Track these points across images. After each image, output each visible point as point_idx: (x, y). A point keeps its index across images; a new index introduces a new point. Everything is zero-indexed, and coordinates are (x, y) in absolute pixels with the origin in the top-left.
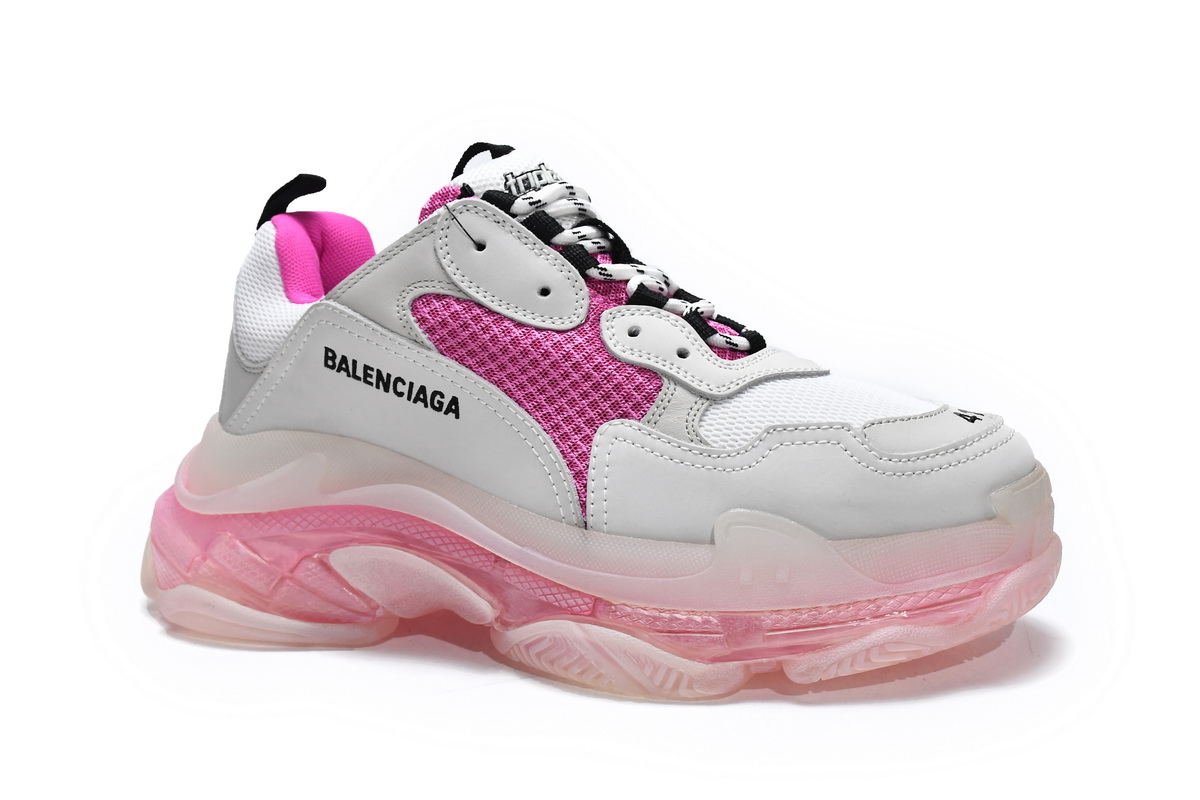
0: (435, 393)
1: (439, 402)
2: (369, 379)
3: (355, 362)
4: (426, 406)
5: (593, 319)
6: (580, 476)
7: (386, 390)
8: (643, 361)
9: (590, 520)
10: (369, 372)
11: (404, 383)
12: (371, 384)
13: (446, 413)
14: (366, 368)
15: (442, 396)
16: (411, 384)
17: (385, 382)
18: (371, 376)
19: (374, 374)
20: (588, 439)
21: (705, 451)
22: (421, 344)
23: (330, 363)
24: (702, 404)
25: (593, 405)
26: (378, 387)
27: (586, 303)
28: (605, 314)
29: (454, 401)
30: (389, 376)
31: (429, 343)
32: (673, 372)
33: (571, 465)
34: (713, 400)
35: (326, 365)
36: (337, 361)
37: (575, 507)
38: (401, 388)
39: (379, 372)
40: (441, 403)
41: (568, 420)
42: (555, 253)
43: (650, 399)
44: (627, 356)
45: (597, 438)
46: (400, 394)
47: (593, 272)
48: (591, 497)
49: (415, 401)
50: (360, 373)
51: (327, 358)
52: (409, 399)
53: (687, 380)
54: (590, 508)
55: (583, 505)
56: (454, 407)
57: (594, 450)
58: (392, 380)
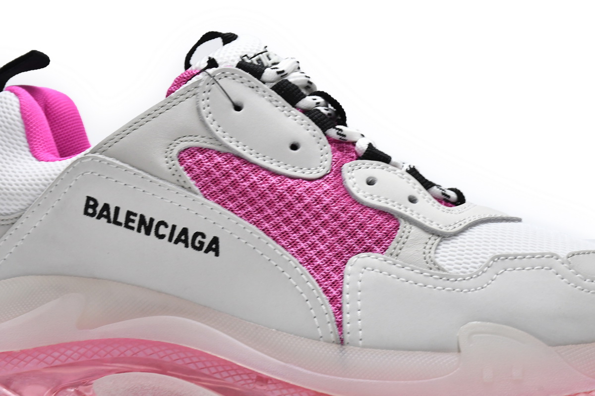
0: (196, 235)
1: (200, 242)
2: (131, 224)
3: (117, 209)
4: (187, 246)
5: (337, 172)
6: (335, 300)
7: (148, 233)
8: (382, 204)
9: (347, 337)
10: (132, 217)
11: (166, 226)
12: (132, 228)
13: (206, 251)
14: (129, 213)
15: (204, 236)
16: (174, 227)
17: (146, 226)
18: (133, 221)
19: (137, 219)
20: (338, 270)
21: (445, 276)
22: (189, 189)
23: (90, 211)
24: (435, 240)
25: (341, 241)
26: (139, 230)
27: (329, 156)
28: (346, 167)
29: (215, 240)
30: (152, 220)
31: (196, 189)
32: (408, 213)
33: (326, 291)
34: (443, 236)
35: (86, 213)
36: (98, 209)
37: (332, 327)
38: (162, 230)
39: (142, 217)
40: (202, 243)
41: (320, 254)
42: (300, 115)
43: (390, 236)
44: (368, 200)
45: (348, 268)
47: (332, 132)
48: (347, 317)
49: (176, 242)
50: (122, 218)
51: (87, 206)
52: (170, 240)
53: (421, 220)
54: (347, 327)
55: (340, 325)
56: (214, 246)
57: (347, 278)
58: (155, 223)
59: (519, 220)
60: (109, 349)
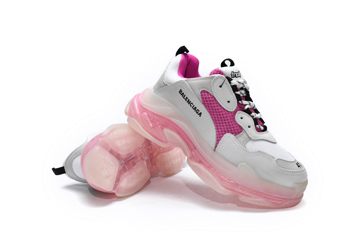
0: (198, 110)
2: (186, 100)
3: (185, 95)
4: (195, 111)
5: (235, 112)
6: (218, 141)
7: (189, 104)
8: (241, 125)
9: (216, 150)
13: (198, 114)
14: (187, 98)
15: (199, 111)
16: (194, 106)
17: (189, 102)
19: (188, 100)
20: (223, 134)
21: (245, 149)
22: (200, 100)
23: (180, 92)
24: (248, 139)
25: (227, 128)
26: (187, 102)
27: (235, 108)
28: (238, 112)
29: (201, 113)
30: (190, 102)
31: (202, 101)
32: (246, 130)
33: (217, 138)
34: (250, 139)
36: (182, 93)
37: (214, 146)
38: (192, 105)
40: (198, 112)
41: (221, 129)
42: (234, 95)
43: (239, 133)
44: (238, 122)
45: (225, 135)
46: (191, 106)
47: (240, 102)
48: (218, 146)
49: (193, 109)
50: (185, 98)
51: (180, 91)
52: (192, 108)
53: (248, 133)
54: (217, 148)
55: (216, 146)
57: (223, 137)
58: (191, 103)
59: (275, 143)
60: (171, 123)
